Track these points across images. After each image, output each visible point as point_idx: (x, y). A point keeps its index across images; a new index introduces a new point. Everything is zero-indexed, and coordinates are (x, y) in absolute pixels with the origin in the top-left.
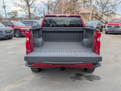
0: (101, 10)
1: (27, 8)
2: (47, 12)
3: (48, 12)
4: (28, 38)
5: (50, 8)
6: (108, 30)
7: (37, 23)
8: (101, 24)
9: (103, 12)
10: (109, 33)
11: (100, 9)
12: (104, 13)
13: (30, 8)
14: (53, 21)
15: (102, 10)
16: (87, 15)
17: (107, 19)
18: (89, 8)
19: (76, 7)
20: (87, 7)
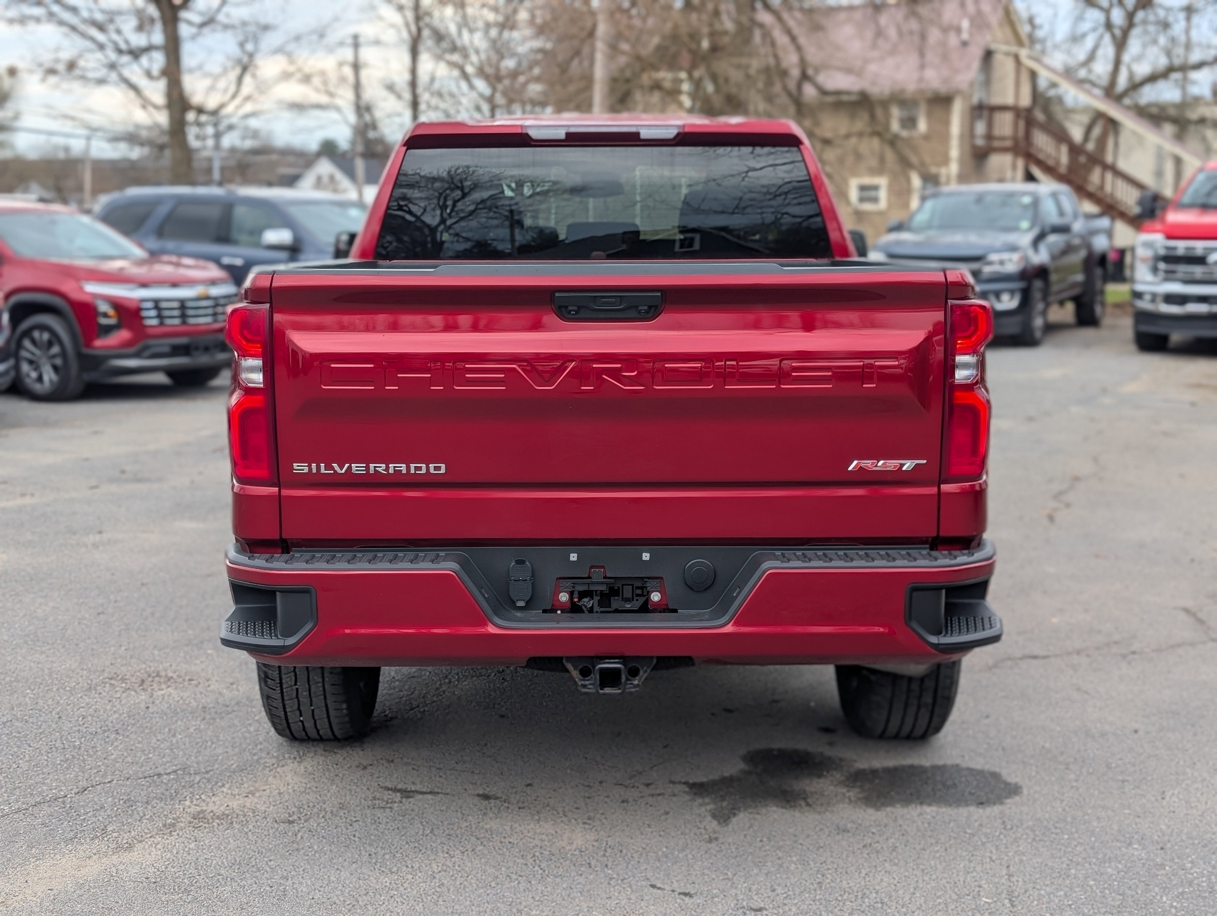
0: (1091, 57)
1: (139, 40)
2: (402, 78)
3: (413, 84)
4: (258, 362)
5: (439, 37)
6: (1170, 299)
7: (287, 222)
8: (1078, 226)
9: (1122, 82)
10: (1176, 337)
11: (1076, 39)
12: (1135, 86)
13: (184, 30)
14: (477, 196)
15: (1108, 50)
16: (910, 122)
17: (1169, 168)
18: (934, 35)
19: (764, 17)
20: (914, 25)
